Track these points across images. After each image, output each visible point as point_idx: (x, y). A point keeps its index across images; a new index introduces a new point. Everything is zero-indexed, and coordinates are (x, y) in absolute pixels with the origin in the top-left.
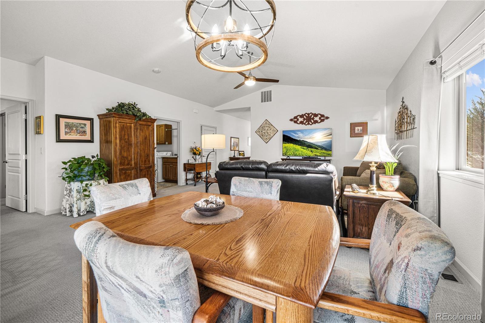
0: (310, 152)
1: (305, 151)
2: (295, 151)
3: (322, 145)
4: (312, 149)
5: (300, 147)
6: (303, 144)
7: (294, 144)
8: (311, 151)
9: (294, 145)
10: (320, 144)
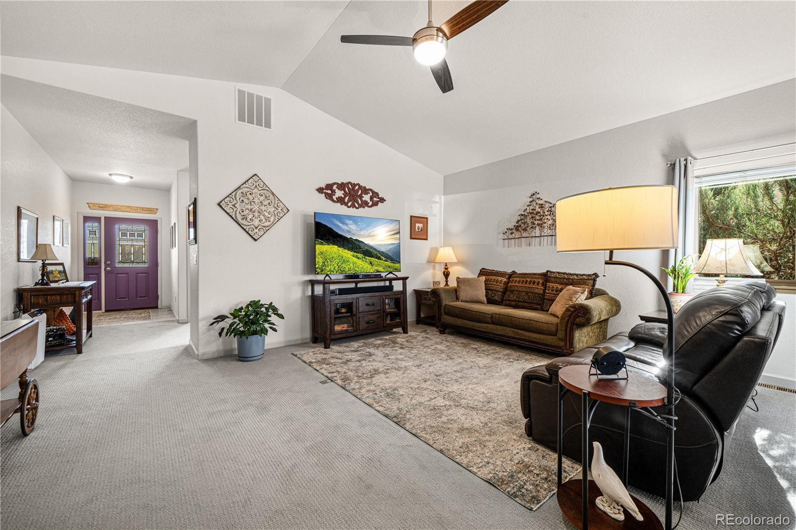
0: (367, 265)
1: (359, 262)
2: (342, 264)
3: (388, 251)
4: (373, 259)
5: (352, 253)
6: (357, 248)
7: (340, 247)
8: (371, 263)
9: (339, 249)
10: (383, 249)
